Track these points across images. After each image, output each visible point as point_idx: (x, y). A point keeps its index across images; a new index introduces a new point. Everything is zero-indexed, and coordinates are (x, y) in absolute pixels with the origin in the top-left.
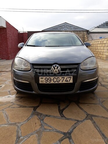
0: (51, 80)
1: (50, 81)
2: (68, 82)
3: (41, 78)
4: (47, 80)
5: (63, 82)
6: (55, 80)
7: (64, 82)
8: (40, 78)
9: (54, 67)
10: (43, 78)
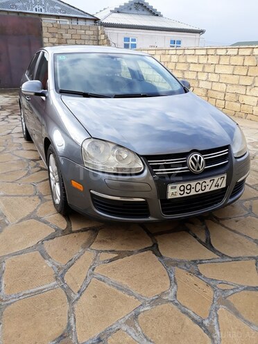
0: (190, 189)
1: (188, 191)
2: (219, 188)
3: (172, 188)
4: (184, 190)
5: (211, 190)
6: (199, 187)
7: (214, 188)
8: (170, 186)
9: (193, 159)
10: (175, 187)
